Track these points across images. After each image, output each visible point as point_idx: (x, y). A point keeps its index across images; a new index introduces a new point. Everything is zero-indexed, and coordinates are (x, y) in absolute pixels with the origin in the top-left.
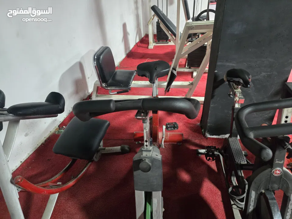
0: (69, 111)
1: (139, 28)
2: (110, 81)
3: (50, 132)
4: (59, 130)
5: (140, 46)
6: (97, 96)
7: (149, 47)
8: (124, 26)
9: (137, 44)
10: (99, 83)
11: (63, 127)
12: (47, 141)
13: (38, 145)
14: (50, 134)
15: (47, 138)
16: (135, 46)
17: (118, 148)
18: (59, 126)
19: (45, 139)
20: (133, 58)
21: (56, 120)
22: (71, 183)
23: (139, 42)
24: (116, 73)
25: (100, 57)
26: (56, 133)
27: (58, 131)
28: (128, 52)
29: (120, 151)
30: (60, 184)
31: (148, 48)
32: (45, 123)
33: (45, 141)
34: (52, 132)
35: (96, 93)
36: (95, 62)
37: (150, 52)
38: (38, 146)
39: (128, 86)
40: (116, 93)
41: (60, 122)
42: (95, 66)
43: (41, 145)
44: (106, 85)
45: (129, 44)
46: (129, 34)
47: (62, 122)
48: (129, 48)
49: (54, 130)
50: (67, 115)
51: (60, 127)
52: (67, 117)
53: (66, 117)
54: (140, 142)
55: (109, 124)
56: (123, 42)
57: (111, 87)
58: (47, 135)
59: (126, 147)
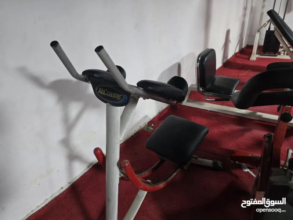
0: (160, 110)
1: (242, 36)
2: (208, 86)
3: (140, 127)
4: (148, 126)
5: (239, 57)
6: (188, 101)
7: (251, 58)
8: (228, 32)
9: (236, 54)
10: (196, 87)
11: (151, 125)
12: (136, 134)
13: (128, 136)
14: (140, 129)
15: (137, 132)
16: (233, 55)
17: (210, 162)
18: (148, 123)
19: (135, 132)
20: (230, 68)
21: (147, 116)
22: (161, 185)
23: (238, 52)
24: (215, 79)
25: (205, 58)
26: (145, 129)
27: (147, 128)
28: (225, 61)
29: (212, 166)
30: (149, 182)
31: (249, 59)
32: (138, 117)
33: (135, 134)
34: (141, 128)
35: (188, 98)
36: (198, 64)
37: (252, 64)
38: (128, 138)
39: (230, 95)
40: (214, 100)
41: (150, 119)
42: (197, 68)
43: (131, 137)
44: (203, 90)
45: (228, 53)
46: (230, 42)
47: (152, 120)
48: (227, 57)
49: (144, 126)
50: (157, 114)
51: (149, 125)
52: (157, 116)
53: (155, 115)
54: (237, 162)
55: (207, 132)
56: (223, 49)
57: (208, 93)
58: (137, 129)
59: (220, 164)
